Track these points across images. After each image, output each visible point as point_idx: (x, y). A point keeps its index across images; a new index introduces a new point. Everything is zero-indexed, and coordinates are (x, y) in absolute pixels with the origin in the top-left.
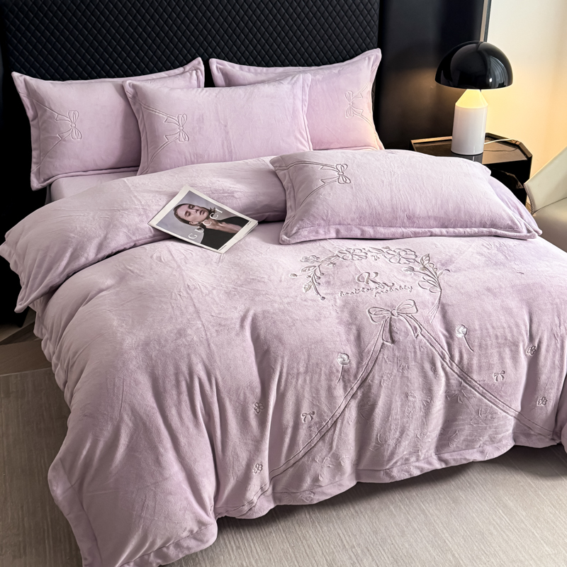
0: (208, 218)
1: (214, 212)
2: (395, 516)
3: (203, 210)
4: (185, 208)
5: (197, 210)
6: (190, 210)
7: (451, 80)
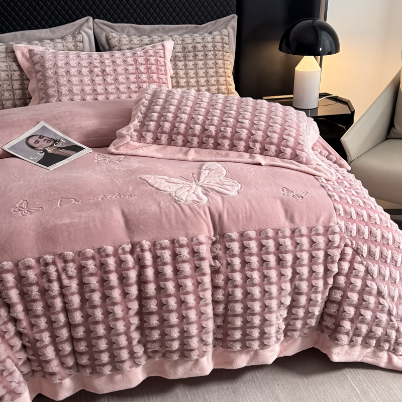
0: (52, 145)
1: (59, 142)
3: (50, 140)
4: (36, 138)
5: (46, 140)
6: (39, 140)
7: (290, 49)
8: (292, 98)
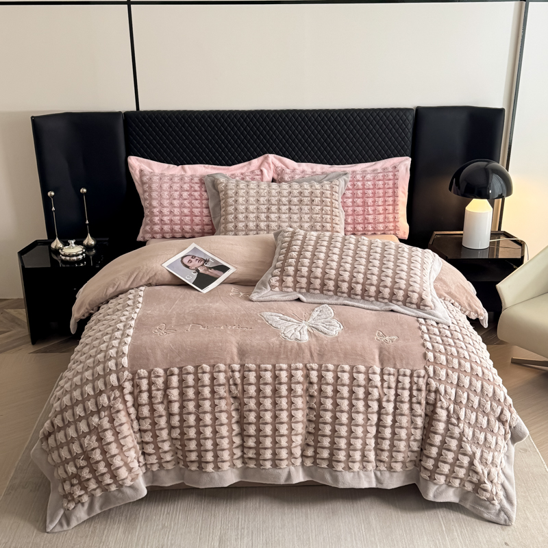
0: (203, 265)
1: (208, 261)
2: (285, 514)
3: (201, 260)
5: (197, 260)
6: (192, 259)
7: (459, 188)
8: (462, 234)
